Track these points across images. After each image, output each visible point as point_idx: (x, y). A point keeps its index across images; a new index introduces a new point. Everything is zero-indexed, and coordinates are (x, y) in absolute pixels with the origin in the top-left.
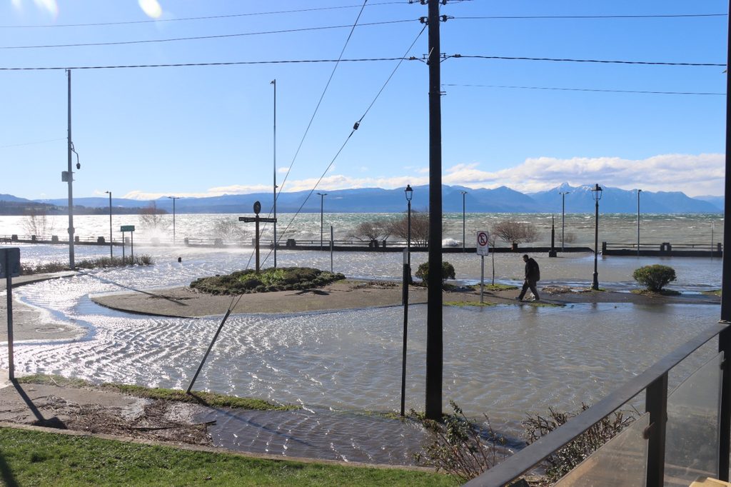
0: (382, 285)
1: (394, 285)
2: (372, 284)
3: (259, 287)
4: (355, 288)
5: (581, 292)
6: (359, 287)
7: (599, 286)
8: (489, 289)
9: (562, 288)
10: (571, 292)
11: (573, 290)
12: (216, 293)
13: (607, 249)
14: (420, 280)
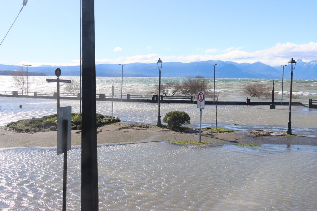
0: (140, 127)
1: (148, 127)
2: (134, 126)
3: (52, 127)
4: (120, 129)
5: (277, 136)
6: (123, 128)
7: (292, 131)
8: (212, 132)
9: (266, 131)
10: (270, 135)
11: (272, 134)
12: (21, 131)
13: (313, 104)
14: (166, 124)
